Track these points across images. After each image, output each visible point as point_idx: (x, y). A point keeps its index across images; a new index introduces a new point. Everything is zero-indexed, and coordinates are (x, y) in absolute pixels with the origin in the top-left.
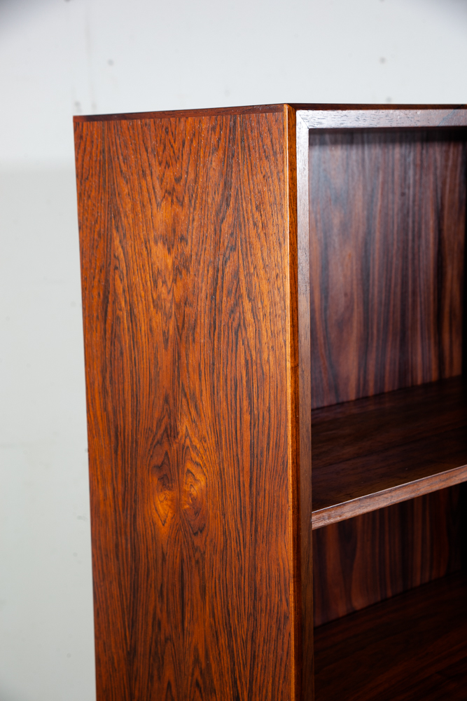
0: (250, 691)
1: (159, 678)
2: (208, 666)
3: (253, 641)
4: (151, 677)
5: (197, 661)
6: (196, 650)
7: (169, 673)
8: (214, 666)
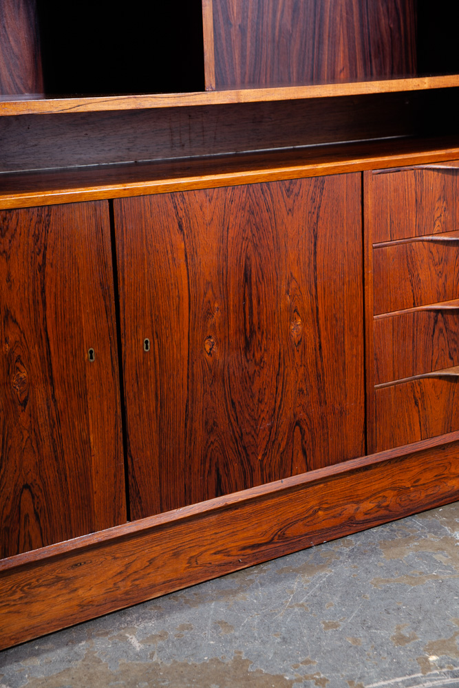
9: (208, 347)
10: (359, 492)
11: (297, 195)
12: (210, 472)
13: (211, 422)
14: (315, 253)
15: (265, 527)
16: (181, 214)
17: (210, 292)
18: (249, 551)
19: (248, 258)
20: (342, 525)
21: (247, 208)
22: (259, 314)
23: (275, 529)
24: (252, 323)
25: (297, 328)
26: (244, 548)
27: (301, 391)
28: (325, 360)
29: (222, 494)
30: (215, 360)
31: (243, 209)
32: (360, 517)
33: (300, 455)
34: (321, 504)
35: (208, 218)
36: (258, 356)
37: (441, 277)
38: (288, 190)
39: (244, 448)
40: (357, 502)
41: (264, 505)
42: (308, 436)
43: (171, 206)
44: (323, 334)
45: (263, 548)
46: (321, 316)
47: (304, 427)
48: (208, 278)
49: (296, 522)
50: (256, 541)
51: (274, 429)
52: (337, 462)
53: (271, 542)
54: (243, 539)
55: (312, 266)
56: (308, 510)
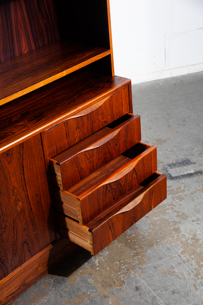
25: (20, 206)
27: (25, 229)
28: (34, 213)
37: (91, 163)
39: (3, 262)
44: (32, 203)
46: (30, 197)
47: (28, 242)
55: (23, 179)
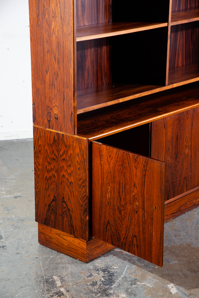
0: (64, 14)
1: (45, 18)
2: (55, 12)
3: (65, 3)
4: (43, 18)
5: (53, 11)
6: (53, 9)
7: (47, 16)
8: (56, 12)
9: (168, 159)
10: (197, 196)
11: (189, 114)
12: (166, 193)
13: (167, 180)
14: (192, 129)
15: (176, 208)
16: (165, 123)
17: (169, 144)
18: (172, 215)
19: (178, 133)
20: (193, 206)
21: (179, 120)
22: (179, 148)
23: (178, 208)
24: (177, 151)
25: (187, 151)
26: (171, 214)
27: (187, 168)
28: (192, 159)
29: (169, 199)
30: (169, 162)
31: (178, 120)
32: (197, 203)
33: (185, 187)
34: (188, 200)
35: (170, 124)
36: (178, 160)
38: (187, 113)
39: (174, 186)
40: (196, 199)
41: (176, 202)
42: (187, 181)
43: (163, 121)
44: (192, 152)
45: (175, 214)
46: (192, 147)
47: (187, 179)
48: (169, 140)
49: (183, 206)
50: (174, 212)
51: (180, 180)
52: (193, 188)
53: (177, 212)
54: (171, 211)
55: (191, 134)
56: (186, 202)
